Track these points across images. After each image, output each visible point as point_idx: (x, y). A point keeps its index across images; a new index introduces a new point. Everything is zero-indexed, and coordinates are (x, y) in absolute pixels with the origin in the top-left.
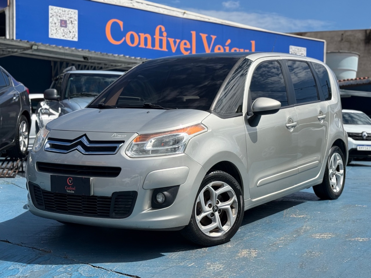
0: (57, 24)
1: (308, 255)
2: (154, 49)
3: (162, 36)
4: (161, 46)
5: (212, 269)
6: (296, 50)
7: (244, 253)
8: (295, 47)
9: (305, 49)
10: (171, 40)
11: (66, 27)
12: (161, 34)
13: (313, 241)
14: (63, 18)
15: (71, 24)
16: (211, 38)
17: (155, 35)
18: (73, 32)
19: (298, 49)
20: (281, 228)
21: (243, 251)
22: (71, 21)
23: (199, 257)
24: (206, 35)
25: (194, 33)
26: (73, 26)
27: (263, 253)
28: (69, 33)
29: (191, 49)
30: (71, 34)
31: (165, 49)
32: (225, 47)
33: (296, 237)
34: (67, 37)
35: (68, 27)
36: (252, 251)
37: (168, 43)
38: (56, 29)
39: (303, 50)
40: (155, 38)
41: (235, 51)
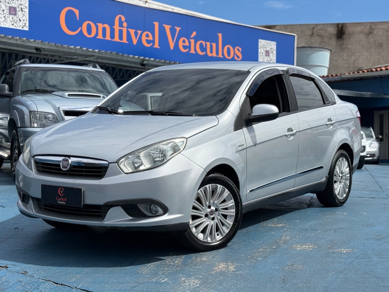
0: (5, 12)
1: (290, 268)
2: (113, 40)
3: (123, 27)
4: (121, 37)
5: (187, 285)
6: (266, 44)
7: (222, 266)
8: (265, 41)
9: (275, 43)
10: (132, 31)
11: (15, 14)
12: (121, 24)
13: (294, 252)
14: (12, 5)
15: (21, 11)
16: (176, 30)
17: (114, 25)
18: (24, 20)
19: (268, 43)
20: (258, 239)
21: (220, 264)
22: (22, 8)
23: (172, 272)
24: (170, 26)
25: (156, 24)
26: (23, 14)
27: (242, 266)
28: (19, 21)
29: (153, 41)
30: (21, 22)
31: (125, 40)
32: (191, 40)
33: (275, 248)
34: (17, 26)
35: (17, 15)
36: (230, 265)
37: (128, 34)
38: (5, 17)
39: (273, 45)
40: (114, 29)
41: (201, 44)
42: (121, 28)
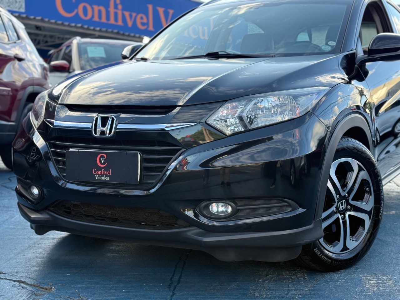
2: (109, 22)
4: (116, 19)
10: (127, 14)
12: (116, 7)
16: (168, 13)
17: (109, 7)
18: (20, 2)
24: (164, 9)
25: (150, 7)
29: (147, 24)
30: (17, 5)
31: (120, 23)
34: (13, 7)
37: (124, 16)
40: (109, 11)
42: (116, 11)
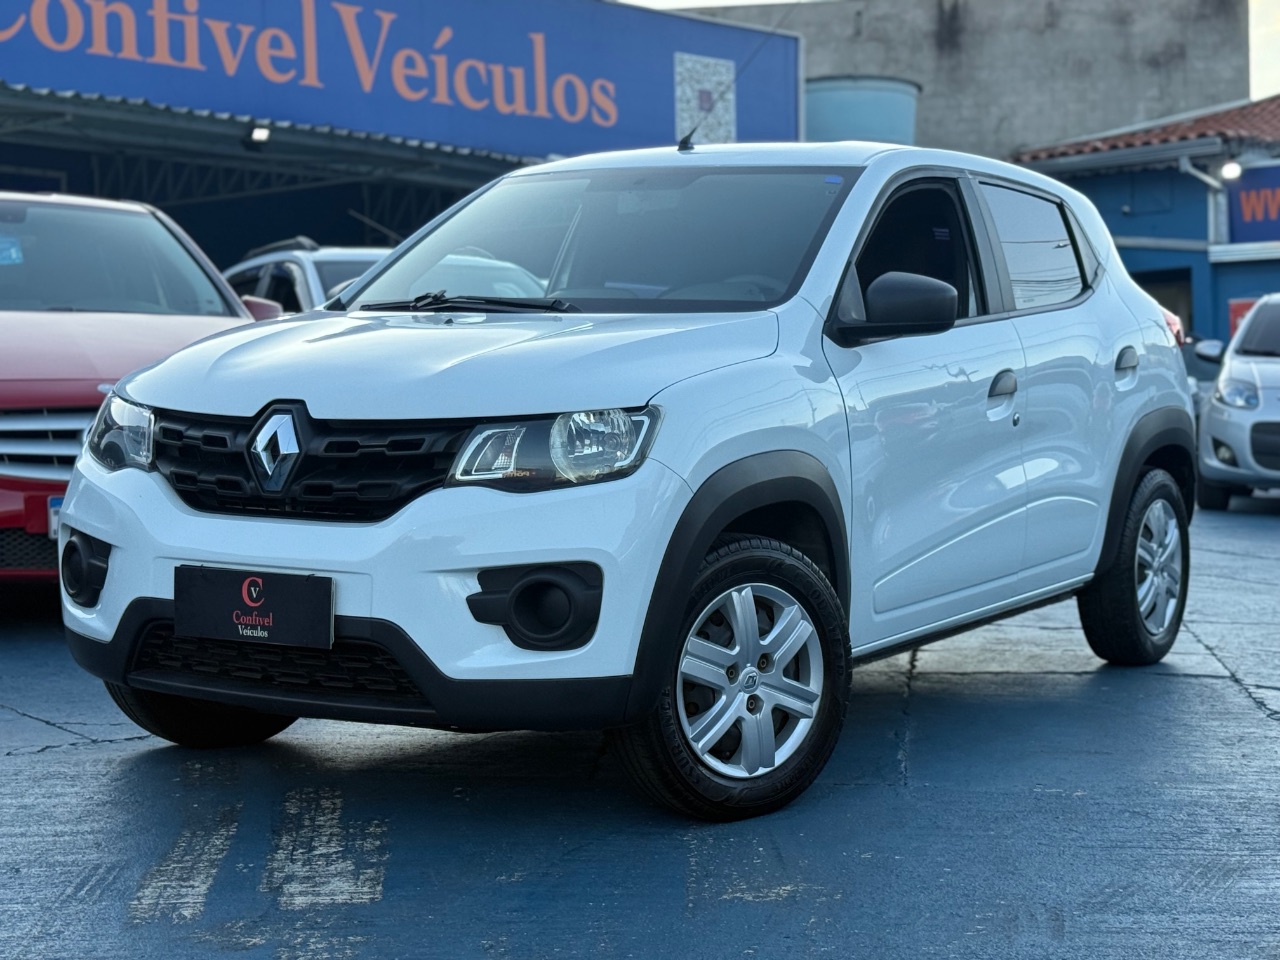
2: (150, 60)
3: (183, 11)
6: (698, 67)
8: (695, 58)
9: (731, 64)
10: (219, 28)
12: (176, 2)
16: (379, 21)
17: (150, 5)
19: (707, 66)
24: (357, 9)
25: (308, 2)
29: (298, 64)
31: (193, 61)
32: (434, 57)
37: (206, 36)
39: (723, 70)
41: (472, 73)
42: (177, 17)
